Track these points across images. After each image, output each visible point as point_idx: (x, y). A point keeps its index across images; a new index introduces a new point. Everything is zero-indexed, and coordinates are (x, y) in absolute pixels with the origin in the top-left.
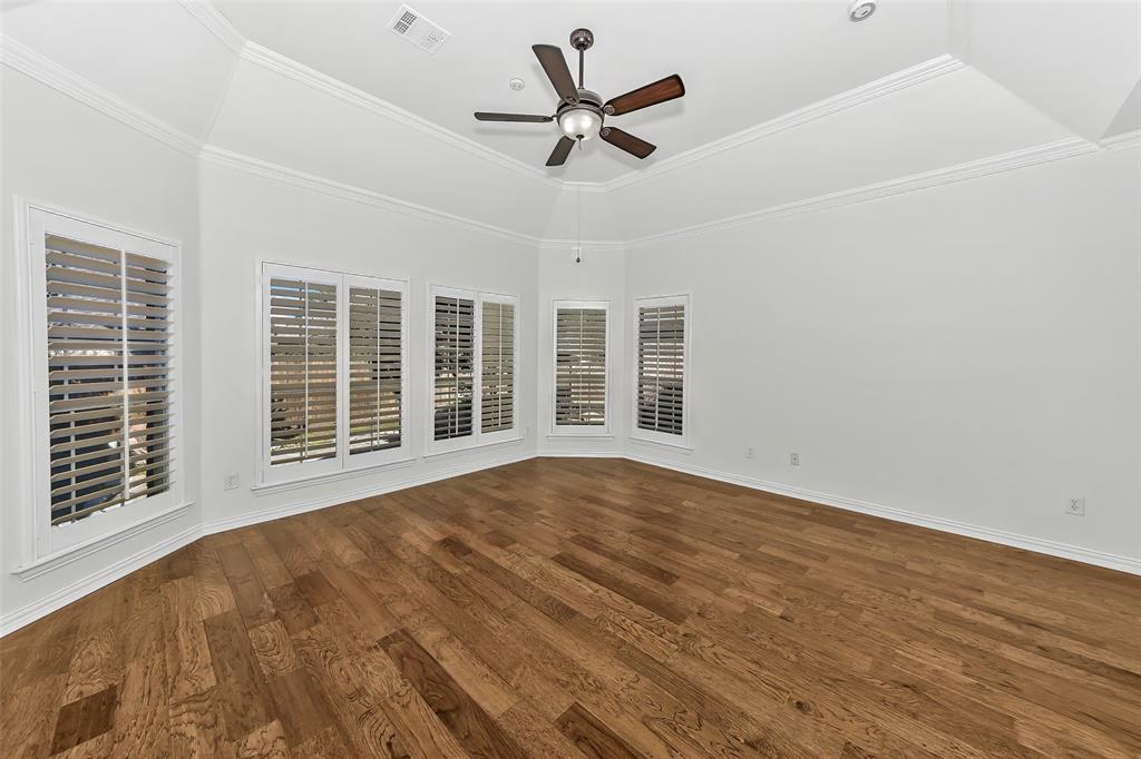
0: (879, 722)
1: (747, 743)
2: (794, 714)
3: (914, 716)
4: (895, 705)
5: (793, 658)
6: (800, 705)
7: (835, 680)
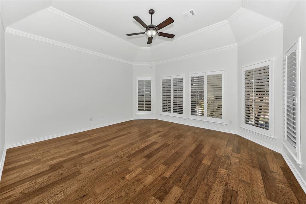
0: (81, 182)
1: (92, 161)
2: (93, 168)
3: (76, 191)
4: (82, 188)
5: (107, 174)
6: (94, 170)
7: (96, 179)
